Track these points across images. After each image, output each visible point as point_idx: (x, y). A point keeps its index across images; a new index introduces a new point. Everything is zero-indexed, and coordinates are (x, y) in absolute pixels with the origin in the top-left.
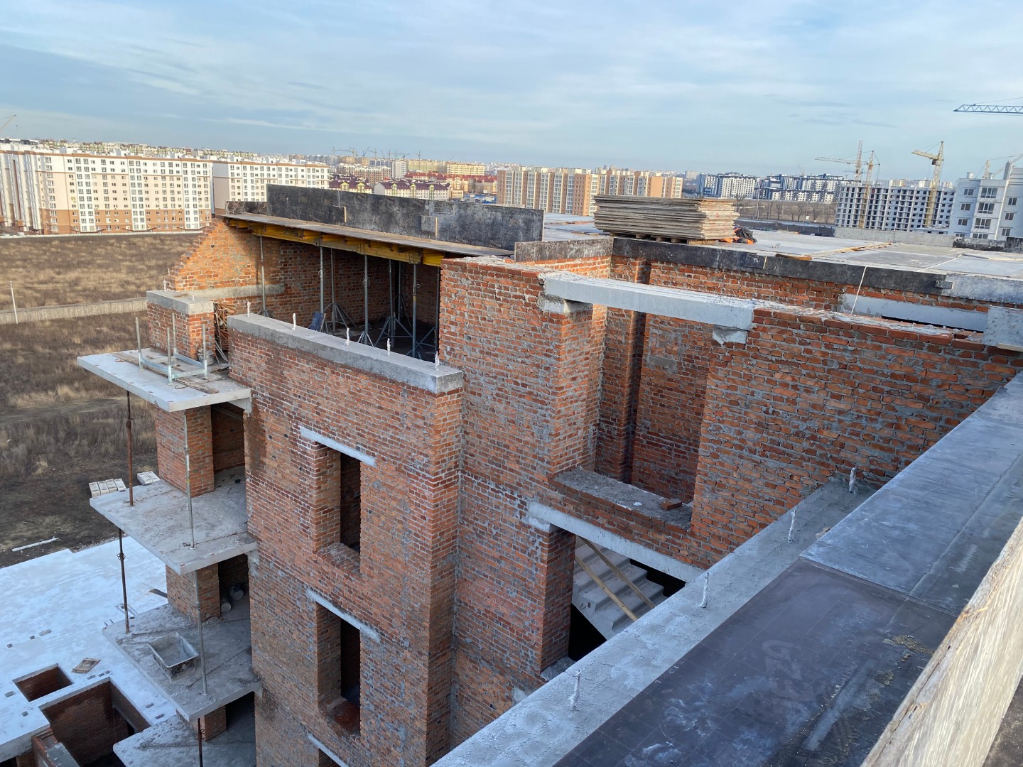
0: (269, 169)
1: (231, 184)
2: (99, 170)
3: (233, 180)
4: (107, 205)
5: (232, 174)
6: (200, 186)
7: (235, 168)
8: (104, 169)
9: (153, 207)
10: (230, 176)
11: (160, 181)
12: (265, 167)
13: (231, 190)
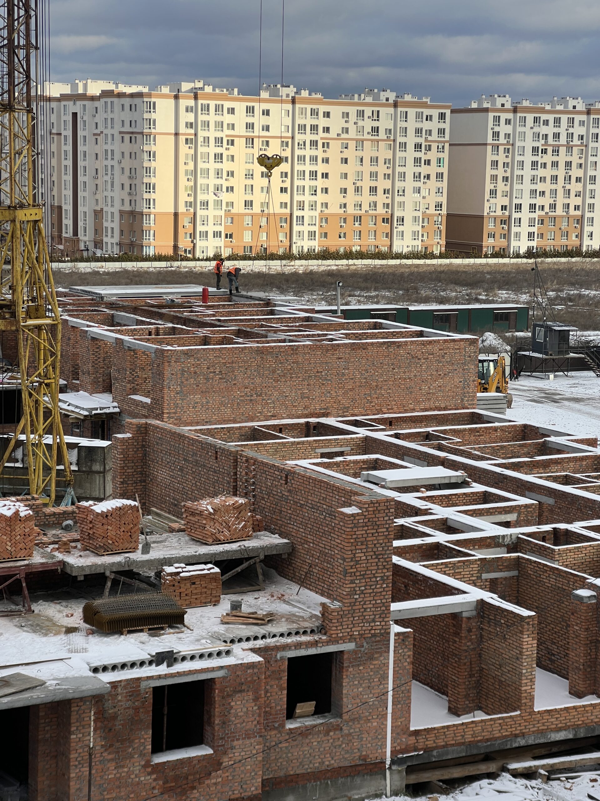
0: (571, 121)
1: (490, 157)
2: (241, 130)
3: (496, 148)
4: (249, 204)
5: (496, 135)
6: (428, 162)
7: (503, 121)
8: (250, 126)
9: (334, 209)
10: (490, 140)
11: (350, 153)
12: (564, 118)
13: (489, 172)
